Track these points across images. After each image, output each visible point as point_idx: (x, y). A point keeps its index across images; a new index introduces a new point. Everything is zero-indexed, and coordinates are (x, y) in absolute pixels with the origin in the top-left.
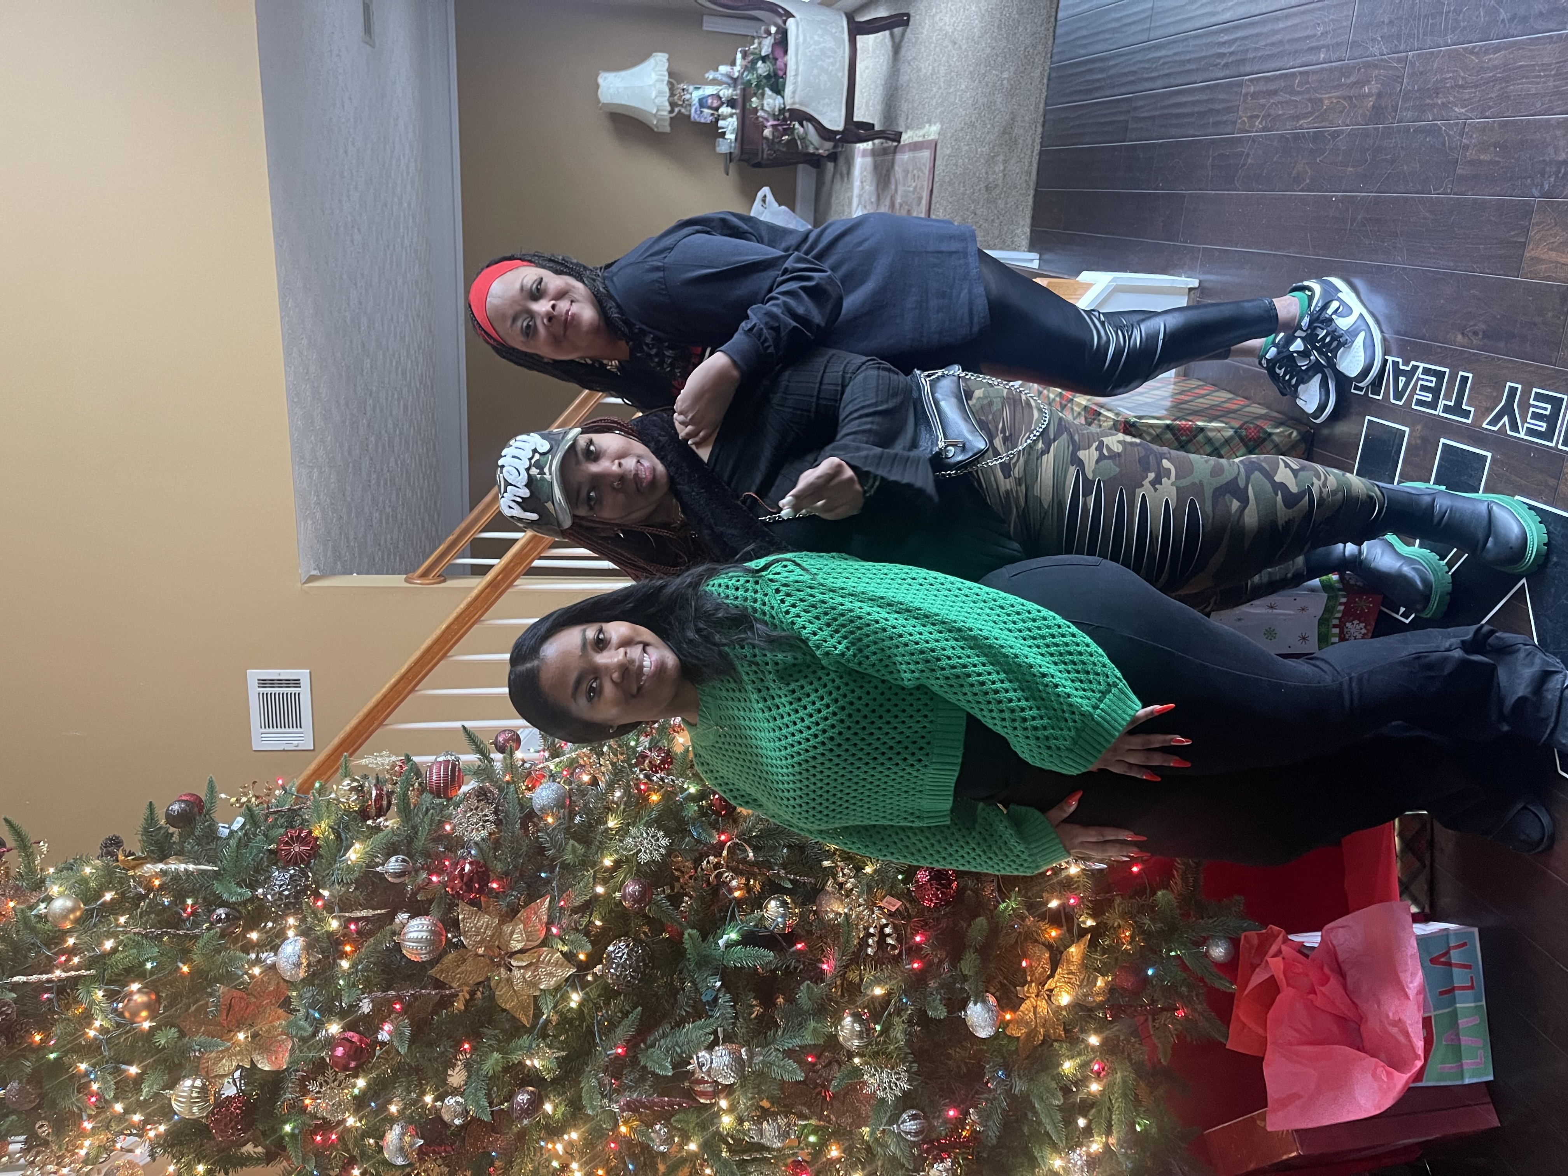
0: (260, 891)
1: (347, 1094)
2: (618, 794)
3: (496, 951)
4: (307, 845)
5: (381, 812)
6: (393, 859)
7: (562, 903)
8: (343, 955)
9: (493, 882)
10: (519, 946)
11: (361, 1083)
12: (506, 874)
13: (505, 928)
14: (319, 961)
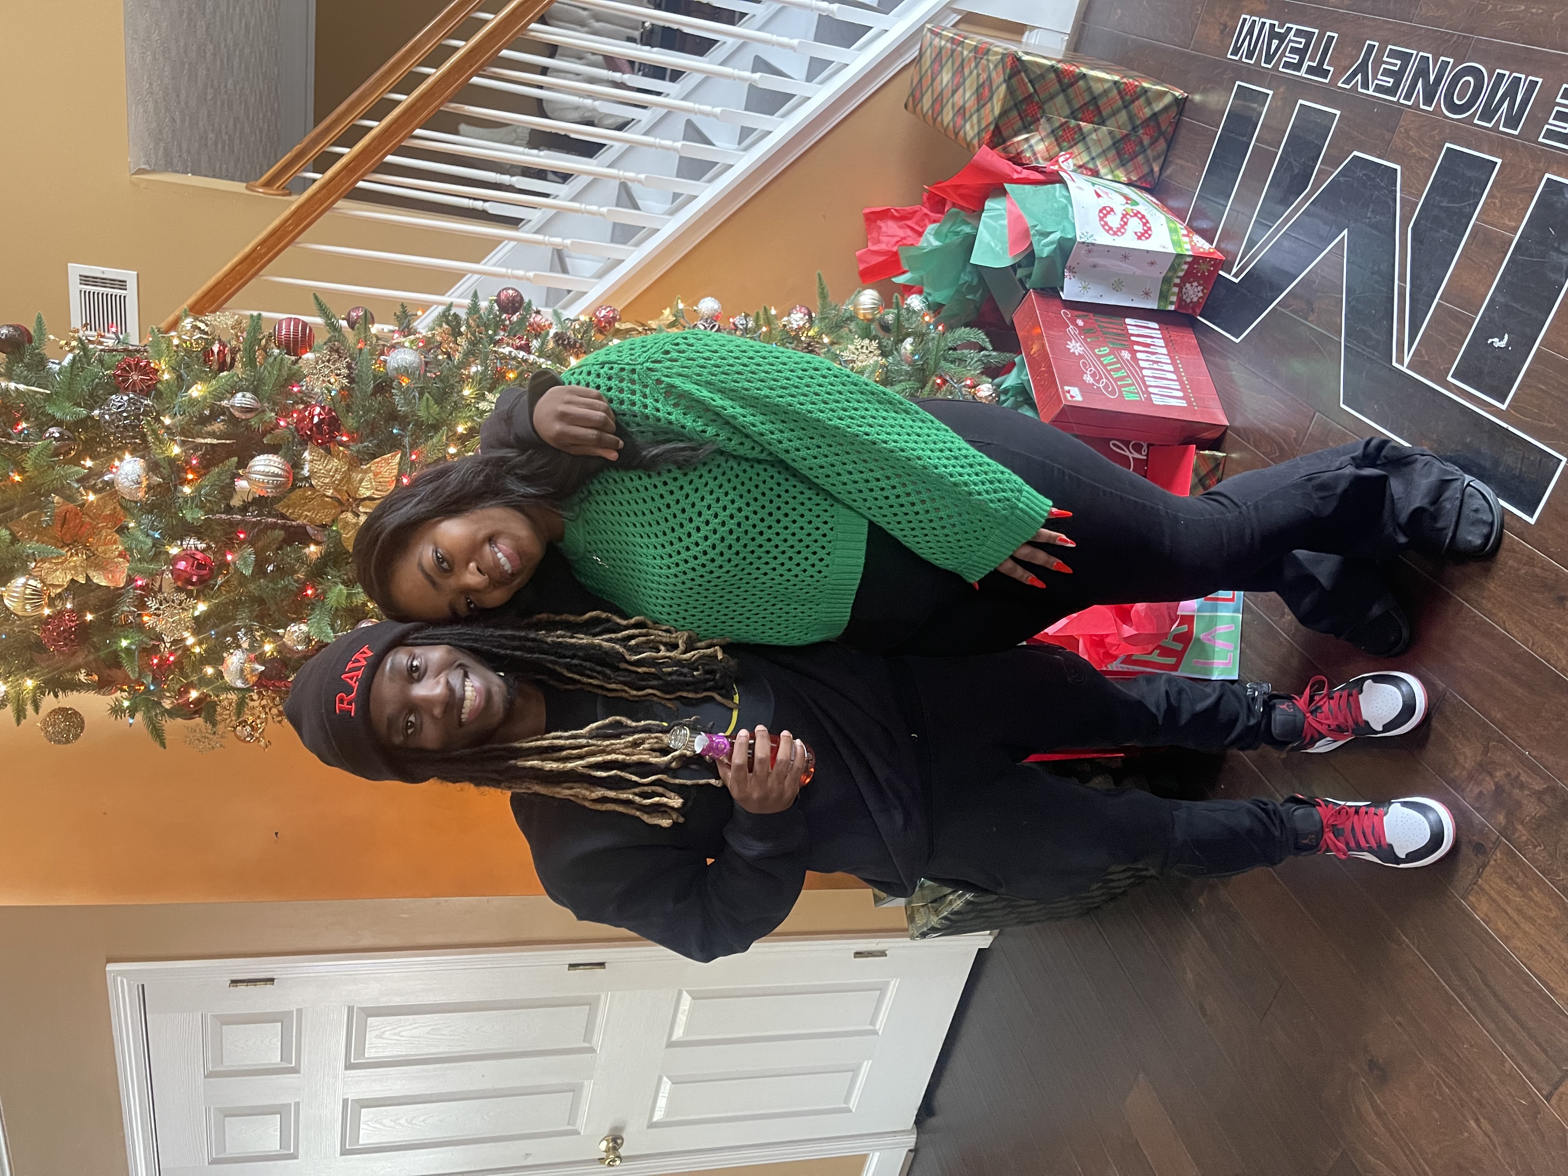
0: (96, 412)
1: (187, 615)
2: (473, 369)
3: (346, 497)
4: (147, 374)
5: (223, 367)
6: (239, 395)
7: (414, 457)
8: (185, 482)
9: (342, 435)
10: (368, 494)
11: (202, 607)
12: (357, 429)
13: (354, 475)
14: (159, 485)
